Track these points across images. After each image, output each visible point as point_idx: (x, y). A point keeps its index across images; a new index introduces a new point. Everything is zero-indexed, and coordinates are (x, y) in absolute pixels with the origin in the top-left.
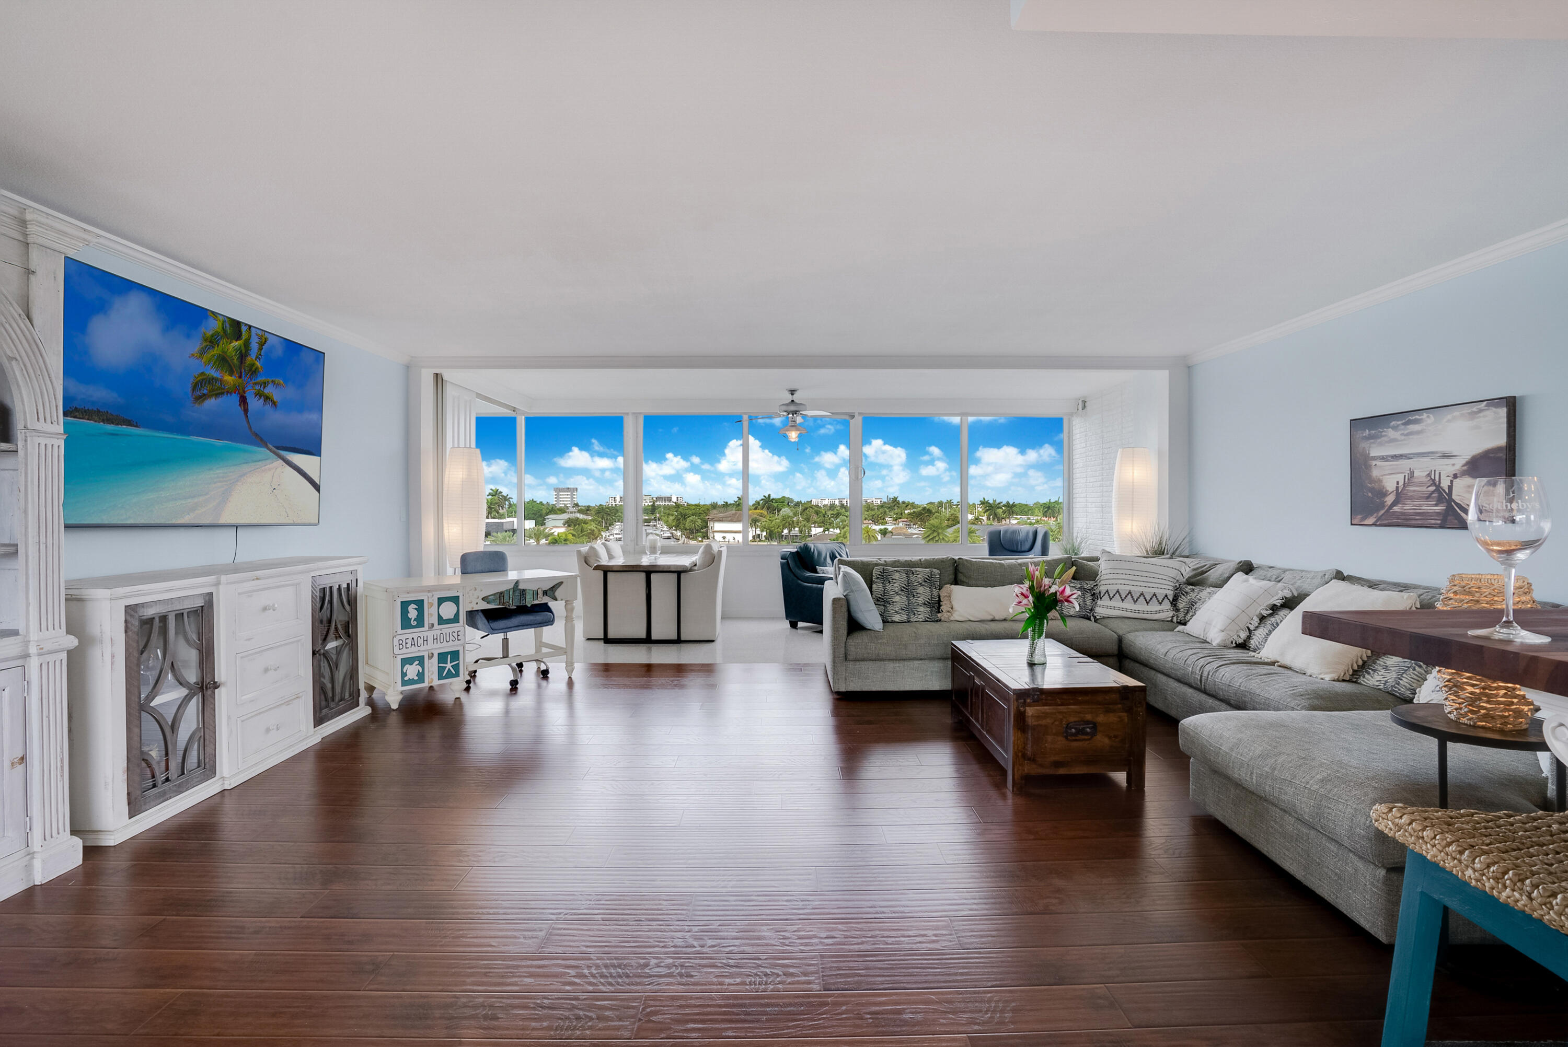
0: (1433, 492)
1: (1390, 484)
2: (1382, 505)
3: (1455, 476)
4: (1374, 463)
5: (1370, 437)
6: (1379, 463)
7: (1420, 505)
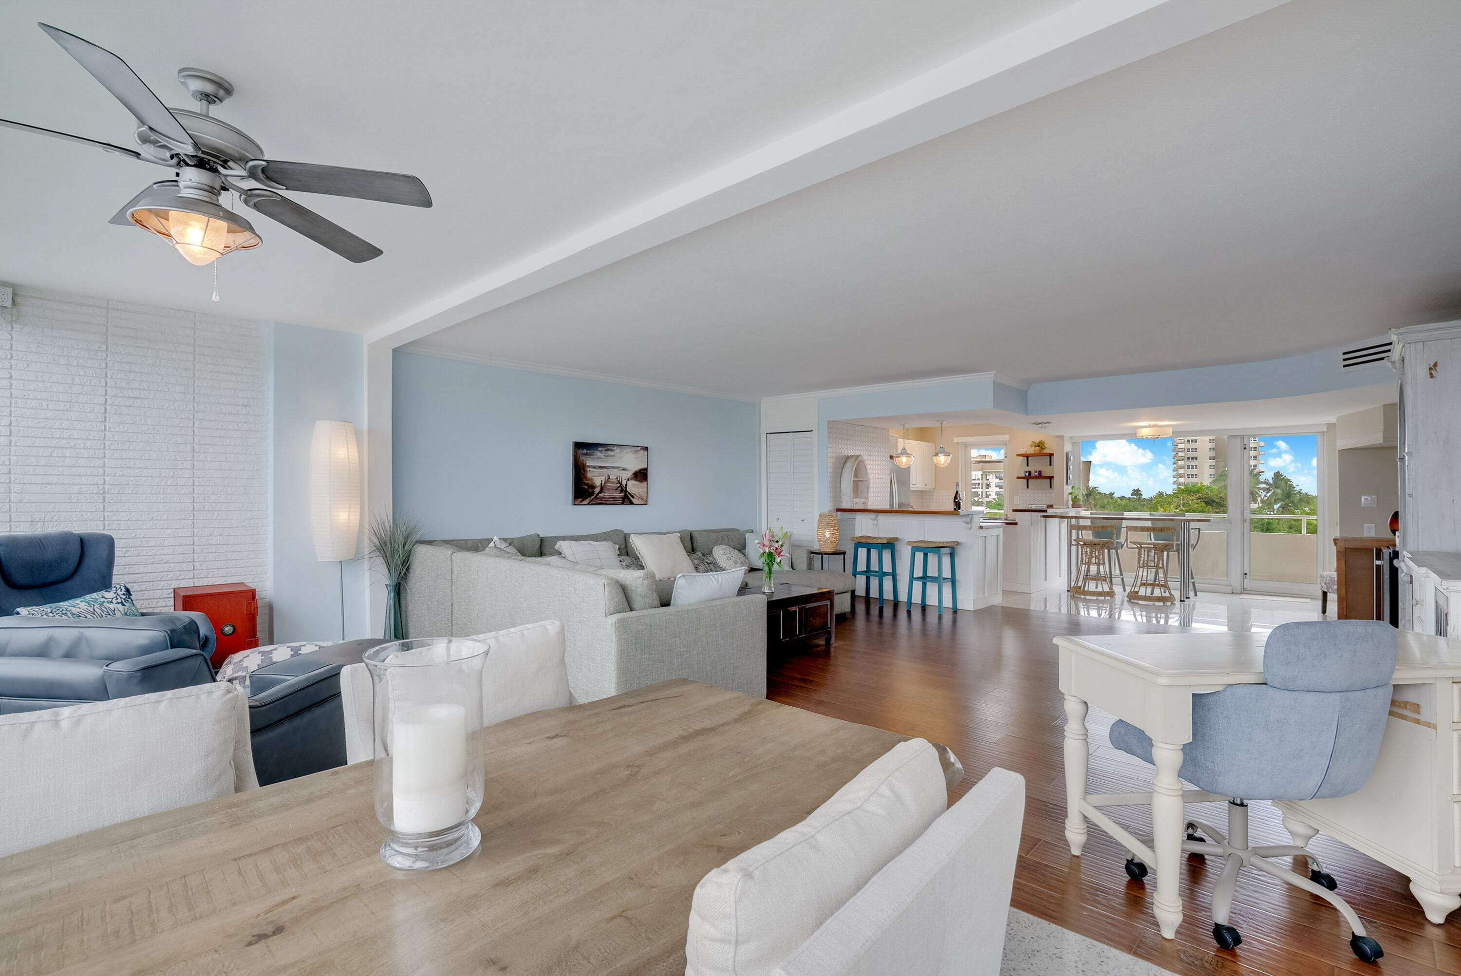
0: (619, 487)
1: (598, 481)
2: (593, 493)
3: (628, 480)
4: (589, 469)
5: (586, 454)
6: (591, 469)
7: (613, 493)
